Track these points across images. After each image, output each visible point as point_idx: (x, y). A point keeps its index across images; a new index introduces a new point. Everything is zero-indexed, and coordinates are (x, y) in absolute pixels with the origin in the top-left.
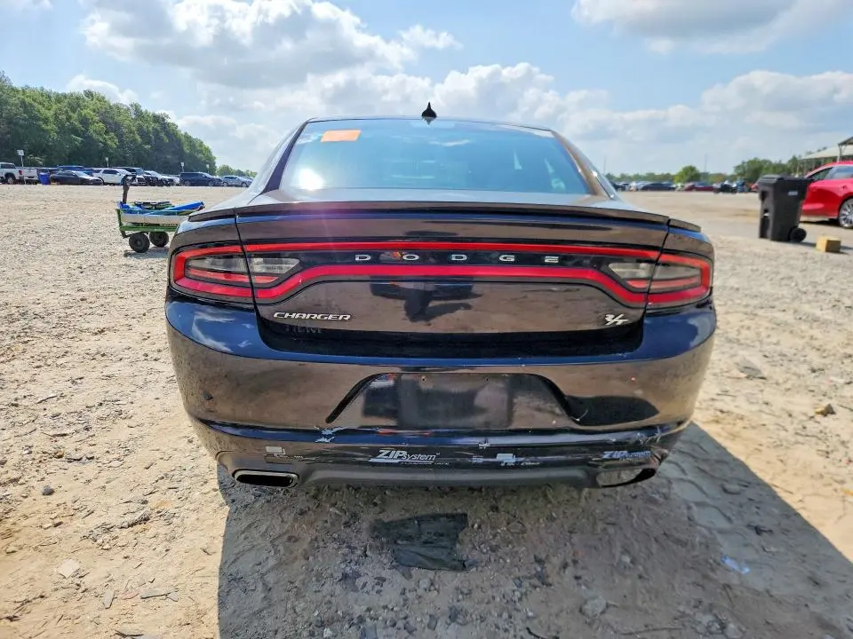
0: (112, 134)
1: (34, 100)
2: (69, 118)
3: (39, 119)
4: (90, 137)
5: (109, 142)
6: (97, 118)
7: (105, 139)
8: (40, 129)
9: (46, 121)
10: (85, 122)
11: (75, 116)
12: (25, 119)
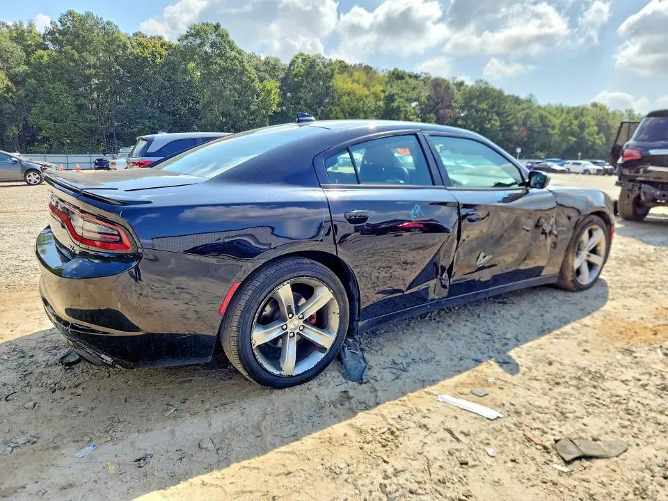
0: (602, 135)
1: (550, 113)
2: (571, 124)
3: (548, 126)
4: (583, 138)
5: (597, 141)
6: (593, 123)
7: (595, 139)
8: (547, 133)
9: (553, 127)
10: (582, 127)
11: (576, 122)
12: (539, 127)
